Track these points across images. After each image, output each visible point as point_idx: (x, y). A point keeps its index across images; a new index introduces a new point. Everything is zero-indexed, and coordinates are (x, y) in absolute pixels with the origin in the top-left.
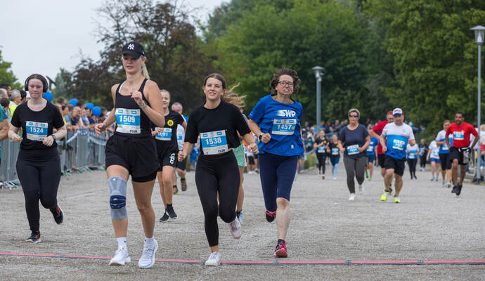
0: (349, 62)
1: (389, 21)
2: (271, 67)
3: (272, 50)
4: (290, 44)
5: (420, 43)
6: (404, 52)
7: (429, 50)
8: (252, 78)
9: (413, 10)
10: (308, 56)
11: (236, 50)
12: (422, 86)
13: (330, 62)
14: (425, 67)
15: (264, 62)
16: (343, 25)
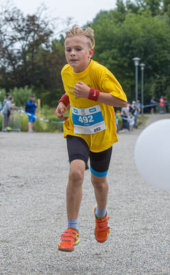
0: (163, 57)
2: (110, 60)
3: (111, 49)
4: (123, 44)
13: (150, 56)
15: (105, 57)
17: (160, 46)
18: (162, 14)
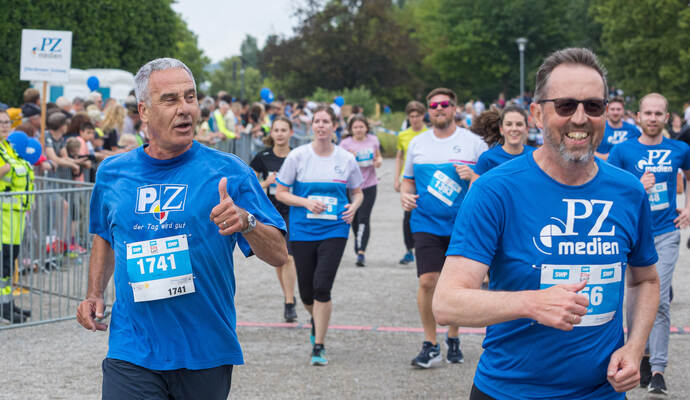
0: (553, 30)
3: (471, 19)
5: (630, 12)
6: (613, 22)
7: (640, 20)
11: (433, 18)
12: (632, 58)
13: (532, 30)
14: (635, 37)
17: (548, 11)
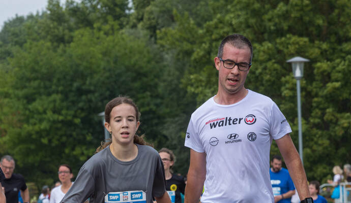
1: (188, 53)
2: (49, 114)
4: (71, 85)
8: (27, 128)
9: (217, 40)
10: (93, 99)
15: (40, 109)
16: (133, 61)
18: (134, 26)
